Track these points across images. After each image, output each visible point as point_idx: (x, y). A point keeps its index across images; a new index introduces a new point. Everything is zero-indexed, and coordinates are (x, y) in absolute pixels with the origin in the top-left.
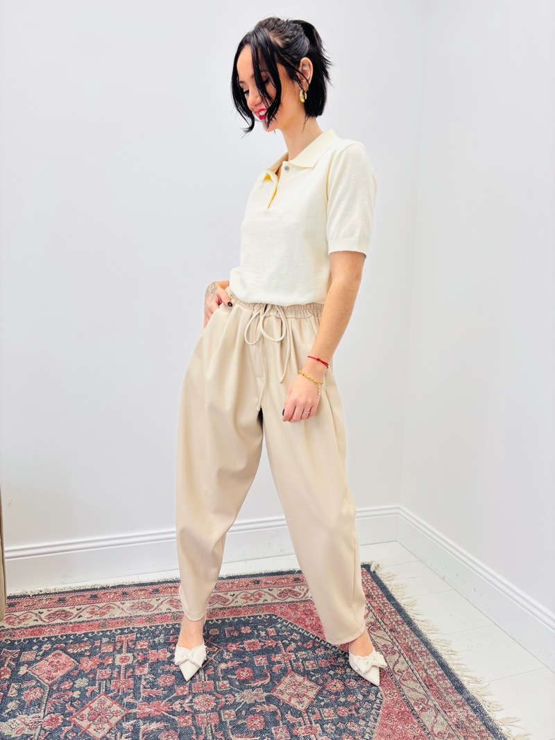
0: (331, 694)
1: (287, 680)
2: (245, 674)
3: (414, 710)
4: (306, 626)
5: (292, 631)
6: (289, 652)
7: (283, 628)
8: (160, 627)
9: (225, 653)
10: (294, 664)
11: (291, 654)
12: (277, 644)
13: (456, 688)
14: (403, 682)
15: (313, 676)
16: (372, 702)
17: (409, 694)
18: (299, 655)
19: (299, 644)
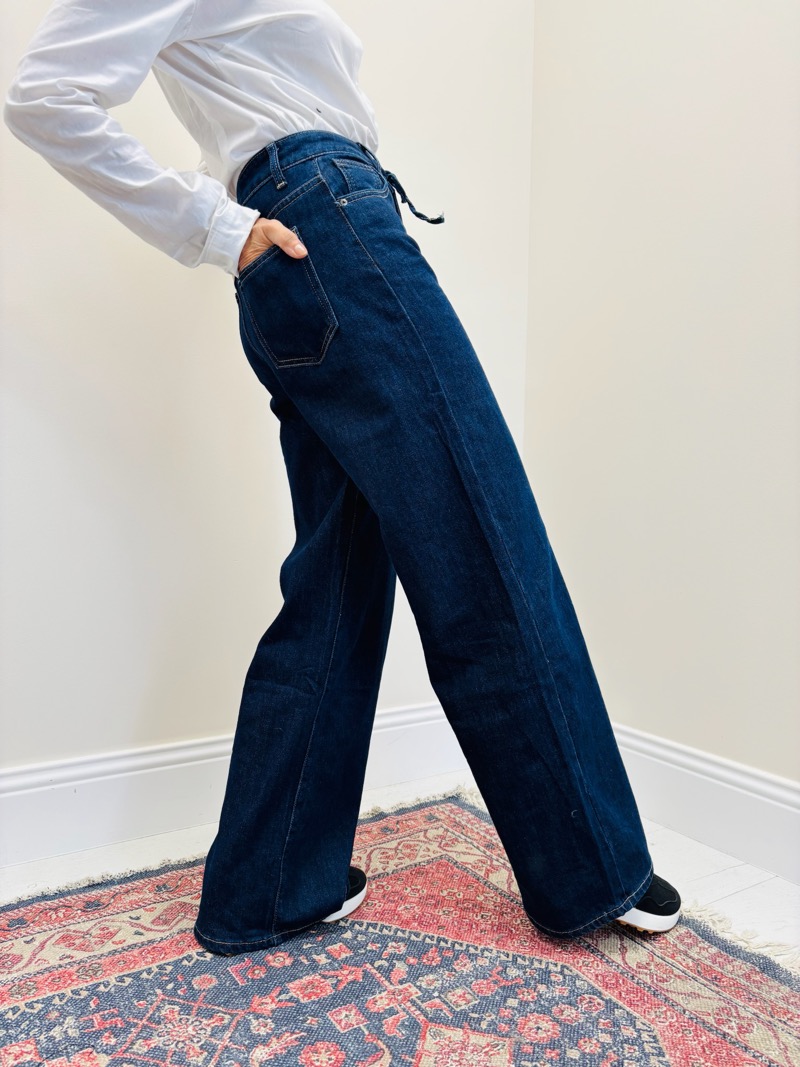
0: (543, 1048)
1: (429, 1044)
2: (324, 1057)
3: (725, 1035)
4: (407, 923)
5: (383, 940)
6: (401, 982)
7: (360, 938)
8: (56, 1001)
9: (255, 1023)
10: (423, 1005)
11: (405, 985)
12: (366, 974)
13: (763, 971)
14: (664, 985)
15: (479, 1021)
16: (635, 1041)
17: (692, 1005)
18: (424, 985)
19: (412, 961)
